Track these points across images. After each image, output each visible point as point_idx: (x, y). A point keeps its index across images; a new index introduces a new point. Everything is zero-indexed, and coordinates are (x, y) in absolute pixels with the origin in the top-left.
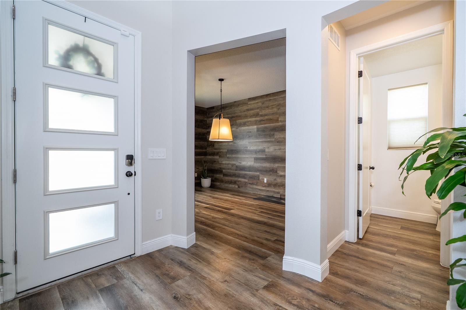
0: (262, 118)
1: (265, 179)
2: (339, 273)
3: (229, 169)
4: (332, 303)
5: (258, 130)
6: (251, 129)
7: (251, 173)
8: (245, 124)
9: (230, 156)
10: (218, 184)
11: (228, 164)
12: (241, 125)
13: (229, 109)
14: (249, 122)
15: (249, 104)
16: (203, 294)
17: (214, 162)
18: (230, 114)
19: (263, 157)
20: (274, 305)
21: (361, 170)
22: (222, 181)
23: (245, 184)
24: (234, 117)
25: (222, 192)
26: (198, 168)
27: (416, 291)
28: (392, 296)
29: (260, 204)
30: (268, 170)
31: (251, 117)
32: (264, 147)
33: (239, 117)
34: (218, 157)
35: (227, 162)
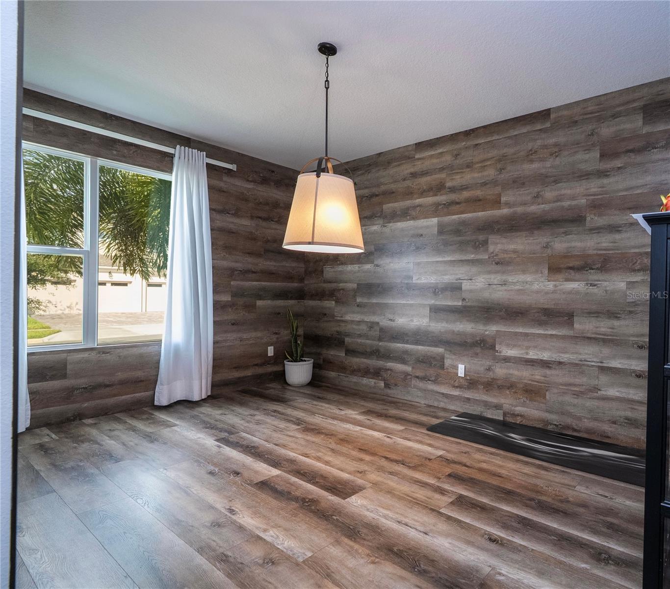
0: (453, 197)
1: (459, 365)
3: (360, 336)
5: (442, 230)
6: (422, 228)
7: (420, 347)
8: (405, 214)
9: (365, 300)
10: (332, 374)
11: (359, 321)
12: (394, 216)
13: (362, 174)
14: (418, 208)
15: (419, 159)
17: (322, 315)
18: (366, 188)
19: (455, 303)
22: (343, 368)
23: (405, 379)
24: (377, 195)
25: (338, 403)
26: (276, 333)
30: (469, 341)
31: (423, 193)
32: (458, 277)
33: (390, 195)
34: (334, 302)
35: (357, 317)
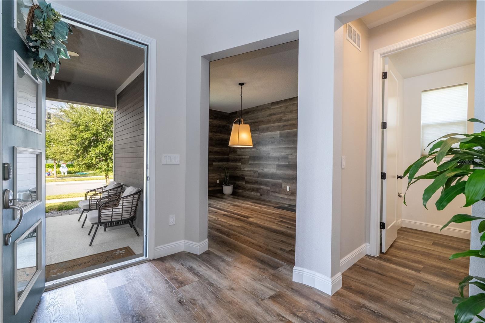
0: (285, 123)
1: (288, 187)
2: (353, 287)
3: (251, 176)
4: (340, 317)
5: (281, 136)
6: (274, 135)
7: (273, 180)
8: (267, 130)
9: (253, 162)
10: (240, 191)
11: (250, 171)
12: (263, 130)
13: (252, 114)
14: (272, 128)
15: (273, 109)
16: (208, 300)
17: (236, 168)
18: (253, 119)
19: (286, 163)
20: (278, 315)
21: (385, 179)
22: (244, 188)
23: (267, 192)
24: (257, 122)
25: (243, 200)
26: (219, 175)
27: (436, 312)
28: (408, 315)
29: (280, 213)
30: (291, 177)
31: (274, 122)
32: (287, 153)
33: (262, 122)
34: (241, 163)
35: (250, 169)
